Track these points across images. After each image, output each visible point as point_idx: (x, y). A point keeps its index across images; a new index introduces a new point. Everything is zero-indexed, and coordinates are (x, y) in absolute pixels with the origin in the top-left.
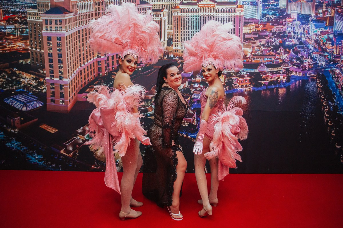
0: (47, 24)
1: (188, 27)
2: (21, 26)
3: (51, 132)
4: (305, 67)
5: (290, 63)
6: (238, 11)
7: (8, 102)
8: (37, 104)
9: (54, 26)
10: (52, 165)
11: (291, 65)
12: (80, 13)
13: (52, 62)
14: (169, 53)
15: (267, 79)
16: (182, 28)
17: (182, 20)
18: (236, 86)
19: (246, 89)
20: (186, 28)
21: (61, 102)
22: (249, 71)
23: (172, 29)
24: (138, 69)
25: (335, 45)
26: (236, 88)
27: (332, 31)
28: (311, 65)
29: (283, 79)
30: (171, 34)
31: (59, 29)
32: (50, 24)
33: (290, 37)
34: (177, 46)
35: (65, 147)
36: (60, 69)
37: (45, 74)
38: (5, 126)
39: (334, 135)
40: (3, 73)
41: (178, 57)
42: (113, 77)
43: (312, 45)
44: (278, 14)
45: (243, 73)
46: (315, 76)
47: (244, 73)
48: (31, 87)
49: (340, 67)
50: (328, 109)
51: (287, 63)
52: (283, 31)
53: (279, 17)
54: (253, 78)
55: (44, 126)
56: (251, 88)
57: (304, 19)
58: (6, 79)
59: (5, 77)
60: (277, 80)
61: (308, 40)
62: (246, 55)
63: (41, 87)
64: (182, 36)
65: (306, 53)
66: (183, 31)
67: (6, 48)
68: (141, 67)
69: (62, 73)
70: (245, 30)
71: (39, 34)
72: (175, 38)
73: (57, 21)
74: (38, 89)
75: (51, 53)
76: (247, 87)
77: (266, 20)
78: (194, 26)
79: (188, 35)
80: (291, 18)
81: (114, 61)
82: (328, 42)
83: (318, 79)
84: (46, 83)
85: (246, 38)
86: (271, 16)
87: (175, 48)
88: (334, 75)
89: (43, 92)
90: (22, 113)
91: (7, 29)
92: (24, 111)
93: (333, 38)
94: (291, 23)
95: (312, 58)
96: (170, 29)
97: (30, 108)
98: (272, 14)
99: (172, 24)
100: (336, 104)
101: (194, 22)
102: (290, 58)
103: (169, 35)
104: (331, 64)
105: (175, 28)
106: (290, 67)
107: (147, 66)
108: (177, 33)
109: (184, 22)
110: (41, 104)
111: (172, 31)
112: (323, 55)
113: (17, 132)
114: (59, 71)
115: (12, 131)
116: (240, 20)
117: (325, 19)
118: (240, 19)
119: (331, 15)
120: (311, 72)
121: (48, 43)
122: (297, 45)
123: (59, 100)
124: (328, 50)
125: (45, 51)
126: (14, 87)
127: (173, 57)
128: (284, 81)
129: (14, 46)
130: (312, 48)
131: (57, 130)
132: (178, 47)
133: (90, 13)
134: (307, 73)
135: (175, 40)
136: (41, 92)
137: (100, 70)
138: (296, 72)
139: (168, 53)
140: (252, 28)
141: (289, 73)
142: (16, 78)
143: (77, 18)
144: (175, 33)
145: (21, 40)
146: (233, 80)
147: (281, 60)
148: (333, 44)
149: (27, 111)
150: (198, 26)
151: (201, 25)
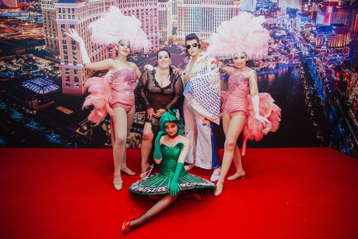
0: (61, 13)
1: (190, 18)
2: (36, 14)
3: (67, 113)
4: (291, 55)
5: (279, 52)
6: (235, 4)
7: (26, 85)
8: (54, 88)
9: (67, 14)
10: (69, 143)
11: (280, 54)
12: (91, 2)
13: (66, 48)
15: (259, 65)
16: (185, 18)
17: (185, 11)
21: (75, 86)
23: (176, 19)
24: (146, 56)
25: (317, 37)
27: (315, 24)
28: (296, 54)
29: (272, 66)
30: (175, 23)
31: (72, 18)
32: (63, 13)
33: (280, 29)
34: (180, 35)
35: (81, 127)
36: (74, 55)
37: (60, 60)
38: (24, 108)
39: (312, 115)
40: (20, 59)
41: (181, 45)
43: (298, 36)
44: (270, 7)
46: (299, 64)
48: (47, 72)
49: (320, 56)
50: (309, 93)
51: (276, 52)
52: (274, 23)
53: (271, 10)
55: (60, 108)
57: (292, 13)
58: (23, 64)
59: (22, 63)
60: (267, 67)
61: (295, 32)
63: (57, 72)
64: (185, 25)
65: (292, 43)
66: (186, 21)
67: (22, 34)
68: (148, 54)
69: (76, 59)
71: (53, 22)
72: (179, 27)
73: (70, 10)
74: (54, 74)
75: (64, 40)
77: (260, 12)
78: (196, 17)
79: (190, 25)
80: (281, 12)
82: (311, 34)
83: (302, 66)
84: (61, 68)
86: (264, 9)
87: (179, 37)
88: (315, 63)
89: (59, 76)
90: (39, 96)
91: (21, 16)
92: (41, 94)
93: (315, 31)
94: (281, 16)
95: (297, 48)
97: (47, 91)
98: (265, 8)
99: (176, 14)
100: (315, 88)
101: (196, 13)
102: (279, 47)
103: (173, 24)
104: (313, 53)
105: (179, 18)
106: (279, 55)
107: (154, 53)
108: (181, 22)
109: (187, 13)
110: (57, 87)
111: (176, 21)
112: (306, 45)
113: (35, 114)
114: (73, 57)
115: (30, 112)
117: (310, 14)
118: (237, 11)
119: (314, 9)
120: (296, 60)
121: (62, 30)
122: (285, 36)
123: (74, 84)
124: (311, 41)
125: (59, 38)
126: (31, 72)
127: (177, 44)
128: (273, 68)
129: (29, 33)
130: (298, 39)
131: (72, 112)
133: (101, 2)
134: (293, 61)
135: (179, 30)
136: (56, 76)
137: (111, 56)
138: (284, 60)
139: (173, 41)
141: (278, 61)
142: (33, 64)
143: (89, 7)
144: (179, 22)
145: (36, 27)
147: (271, 49)
148: (315, 36)
149: (44, 94)
150: (200, 17)
151: (202, 16)
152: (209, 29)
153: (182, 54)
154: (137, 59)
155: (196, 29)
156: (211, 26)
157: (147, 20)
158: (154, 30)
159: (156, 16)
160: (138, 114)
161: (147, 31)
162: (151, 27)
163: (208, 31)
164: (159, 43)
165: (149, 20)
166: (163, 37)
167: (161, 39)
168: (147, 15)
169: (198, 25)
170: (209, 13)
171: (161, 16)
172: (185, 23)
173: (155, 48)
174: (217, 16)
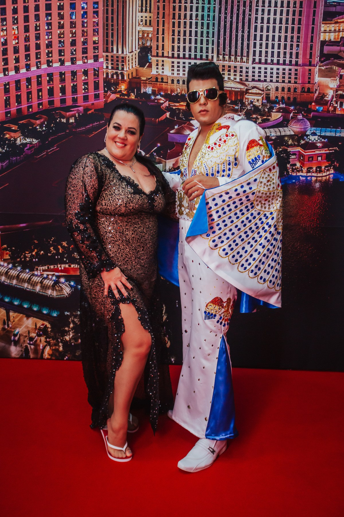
1: (188, 21)
14: (142, 85)
16: (174, 23)
17: (174, 2)
18: (295, 169)
19: (317, 177)
20: (185, 23)
22: (328, 134)
23: (150, 24)
24: (68, 120)
26: (295, 174)
30: (148, 36)
34: (160, 67)
41: (162, 93)
42: (7, 136)
45: (312, 138)
47: (316, 137)
54: (335, 150)
56: (329, 174)
62: (324, 94)
64: (173, 42)
66: (176, 29)
68: (74, 115)
70: (325, 31)
72: (158, 46)
76: (320, 171)
78: (203, 19)
79: (187, 41)
81: (9, 97)
85: (325, 52)
87: (157, 72)
96: (146, 24)
99: (150, 12)
101: (203, 8)
103: (143, 38)
105: (158, 21)
107: (90, 112)
108: (163, 34)
109: (180, 7)
111: (151, 29)
116: (315, 7)
118: (316, 3)
127: (150, 93)
132: (163, 69)
135: (157, 53)
139: (140, 83)
140: (341, 29)
144: (158, 34)
146: (288, 154)
150: (214, 20)
151: (220, 18)
152: (236, 52)
153: (163, 117)
154: (44, 128)
155: (201, 51)
156: (242, 44)
157: (73, 25)
158: (91, 53)
159: (96, 13)
160: (44, 271)
161: (72, 54)
162: (84, 43)
163: (233, 58)
164: (104, 87)
165: (79, 25)
166: (115, 71)
167: (110, 77)
168: (74, 11)
169: (208, 41)
170: (238, 10)
171: (110, 15)
172: (173, 35)
173: (92, 101)
174: (260, 16)
